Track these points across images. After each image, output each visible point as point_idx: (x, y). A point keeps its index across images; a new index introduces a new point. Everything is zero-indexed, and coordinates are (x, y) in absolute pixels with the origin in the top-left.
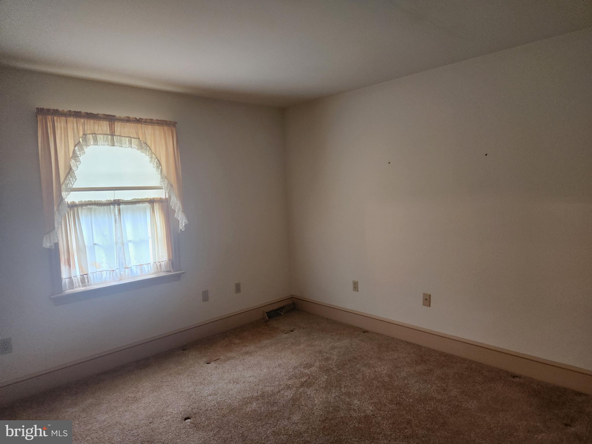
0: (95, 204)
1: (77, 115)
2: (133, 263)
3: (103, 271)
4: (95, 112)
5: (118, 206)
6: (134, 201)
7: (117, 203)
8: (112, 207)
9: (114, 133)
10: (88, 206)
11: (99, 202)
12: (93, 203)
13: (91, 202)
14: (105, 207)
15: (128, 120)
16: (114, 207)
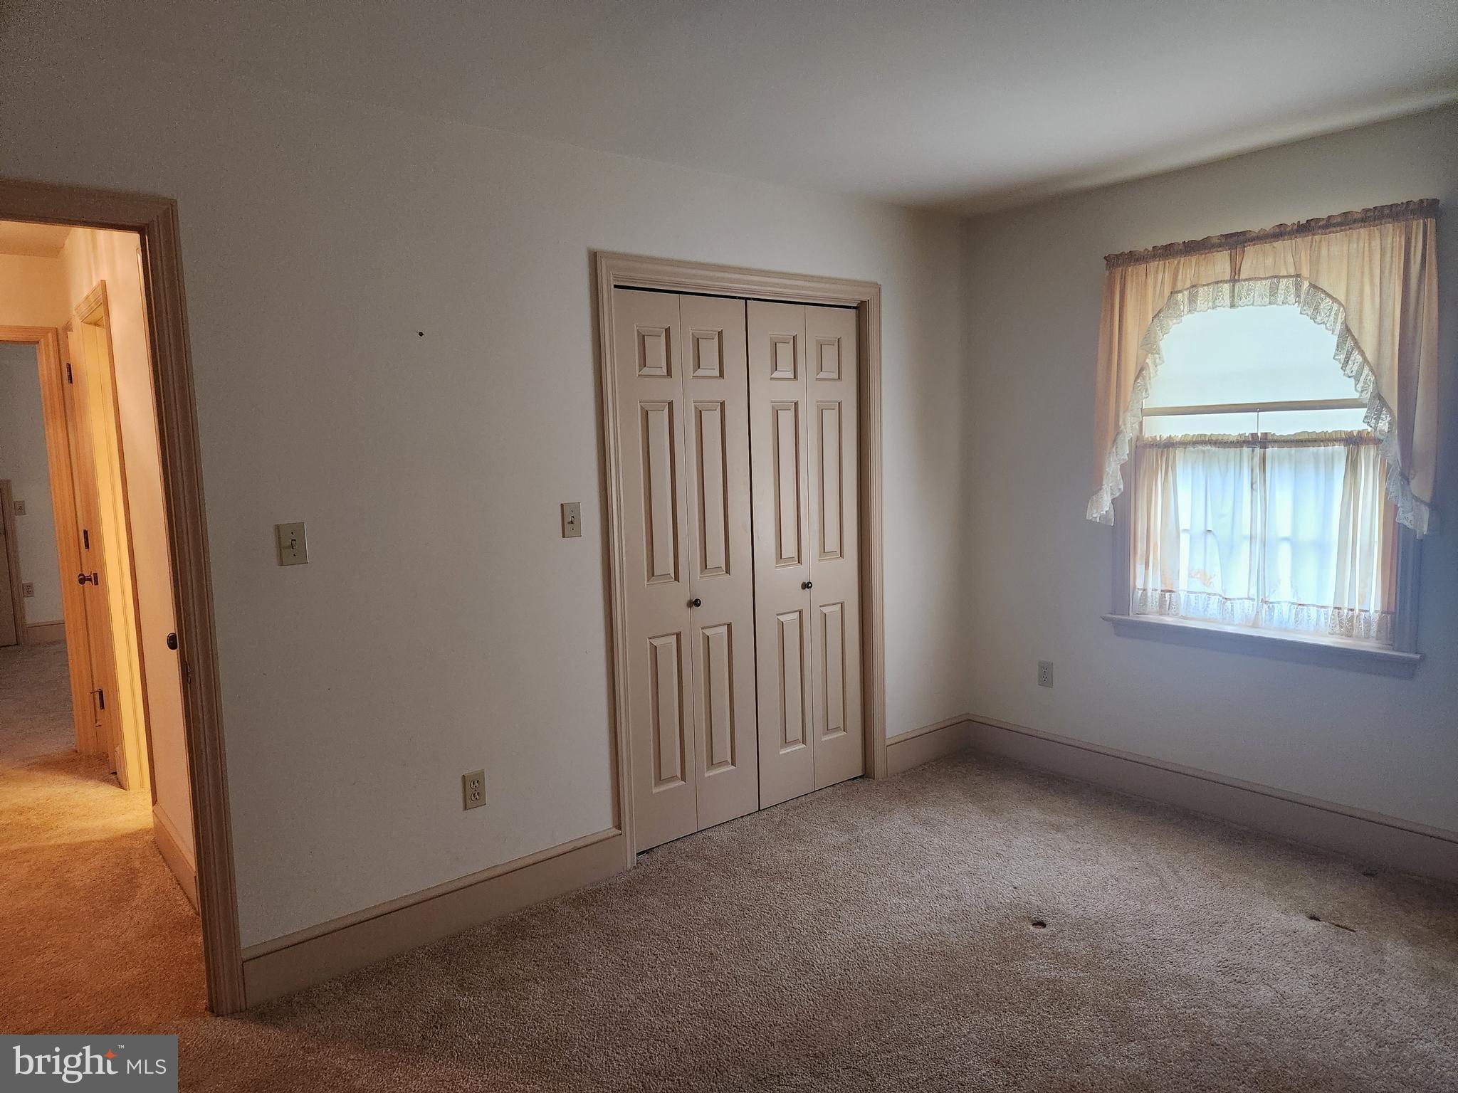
0: (1210, 443)
1: (1167, 252)
2: (1283, 594)
3: (1215, 594)
4: (1199, 237)
5: (1263, 450)
6: (1301, 438)
7: (1260, 442)
8: (1246, 450)
9: (1239, 275)
10: (1200, 447)
11: (1220, 438)
12: (1207, 439)
13: (1203, 438)
14: (1232, 451)
15: (1280, 233)
16: (1253, 451)
